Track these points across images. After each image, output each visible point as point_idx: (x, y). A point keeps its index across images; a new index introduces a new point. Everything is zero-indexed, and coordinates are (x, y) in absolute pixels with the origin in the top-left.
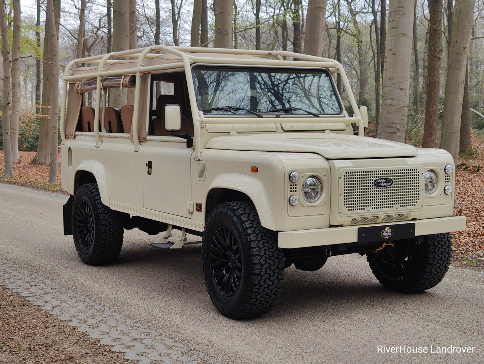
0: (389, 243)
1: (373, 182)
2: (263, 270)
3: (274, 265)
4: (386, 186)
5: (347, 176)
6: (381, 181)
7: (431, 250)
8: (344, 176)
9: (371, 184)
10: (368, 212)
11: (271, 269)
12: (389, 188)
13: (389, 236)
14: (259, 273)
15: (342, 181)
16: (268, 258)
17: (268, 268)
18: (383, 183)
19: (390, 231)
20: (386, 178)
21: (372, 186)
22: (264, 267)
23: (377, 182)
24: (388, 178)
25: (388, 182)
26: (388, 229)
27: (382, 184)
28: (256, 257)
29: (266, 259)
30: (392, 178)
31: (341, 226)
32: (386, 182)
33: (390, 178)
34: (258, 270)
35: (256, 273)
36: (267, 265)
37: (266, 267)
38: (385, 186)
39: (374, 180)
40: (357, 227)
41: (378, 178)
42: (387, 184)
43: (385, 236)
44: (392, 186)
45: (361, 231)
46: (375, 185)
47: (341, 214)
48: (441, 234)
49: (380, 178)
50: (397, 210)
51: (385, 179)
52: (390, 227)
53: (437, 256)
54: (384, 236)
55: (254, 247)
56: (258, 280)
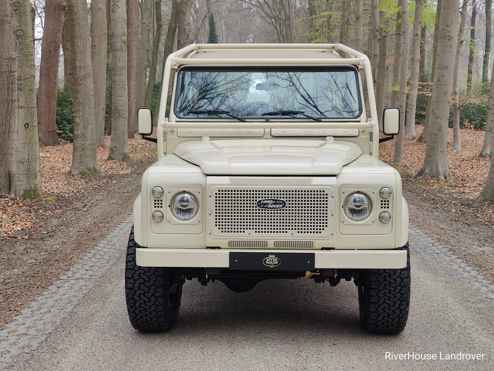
0: (317, 273)
1: (257, 202)
2: (137, 285)
3: (149, 282)
4: (276, 208)
5: (219, 194)
6: (268, 202)
7: (373, 287)
8: (216, 194)
9: (254, 205)
10: (250, 235)
11: (146, 285)
12: (280, 210)
13: (275, 265)
14: (132, 287)
15: (213, 199)
16: (143, 273)
17: (142, 283)
18: (272, 204)
19: (276, 260)
20: (276, 199)
21: (256, 207)
22: (138, 282)
23: (261, 203)
24: (279, 199)
25: (278, 204)
26: (273, 257)
27: (270, 206)
28: (130, 271)
29: (141, 274)
30: (284, 200)
31: (219, 248)
32: (275, 204)
33: (282, 199)
34: (130, 285)
35: (129, 287)
36: (141, 281)
37: (140, 283)
38: (273, 208)
39: (258, 201)
40: (228, 251)
41: (264, 199)
42: (277, 206)
43: (269, 265)
44: (285, 208)
45: (232, 256)
46: (259, 206)
47: (211, 236)
48: (390, 269)
49: (267, 199)
50: (292, 236)
51: (274, 200)
52: (276, 254)
53: (383, 295)
54: (267, 264)
55: (130, 260)
56: (132, 294)
